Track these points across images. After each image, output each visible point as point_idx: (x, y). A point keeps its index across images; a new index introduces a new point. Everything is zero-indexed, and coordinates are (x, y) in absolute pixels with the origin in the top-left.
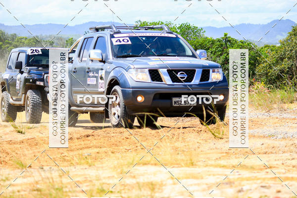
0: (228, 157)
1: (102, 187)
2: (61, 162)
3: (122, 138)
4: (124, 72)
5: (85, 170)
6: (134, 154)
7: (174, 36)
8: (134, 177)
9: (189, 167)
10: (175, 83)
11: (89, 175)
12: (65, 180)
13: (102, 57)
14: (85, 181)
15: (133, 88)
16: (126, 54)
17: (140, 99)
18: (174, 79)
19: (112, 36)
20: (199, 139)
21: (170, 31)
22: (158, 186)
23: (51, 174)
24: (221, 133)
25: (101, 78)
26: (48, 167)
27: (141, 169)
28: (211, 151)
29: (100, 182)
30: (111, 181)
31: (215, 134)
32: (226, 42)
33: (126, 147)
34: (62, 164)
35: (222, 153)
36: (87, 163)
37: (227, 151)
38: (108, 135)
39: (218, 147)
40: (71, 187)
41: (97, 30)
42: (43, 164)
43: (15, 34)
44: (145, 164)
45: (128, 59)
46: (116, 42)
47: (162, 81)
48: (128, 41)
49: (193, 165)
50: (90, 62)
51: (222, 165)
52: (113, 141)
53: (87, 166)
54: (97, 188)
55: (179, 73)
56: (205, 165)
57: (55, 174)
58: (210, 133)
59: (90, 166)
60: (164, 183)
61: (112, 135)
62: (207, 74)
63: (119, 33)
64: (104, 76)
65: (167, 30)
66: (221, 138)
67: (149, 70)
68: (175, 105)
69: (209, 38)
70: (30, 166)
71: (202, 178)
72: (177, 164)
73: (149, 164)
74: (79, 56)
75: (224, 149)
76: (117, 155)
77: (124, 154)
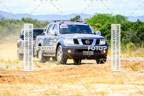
0: (139, 80)
1: (78, 94)
2: (58, 81)
3: (88, 70)
4: (63, 40)
5: (70, 85)
6: (94, 78)
7: (87, 25)
8: (94, 89)
9: (121, 84)
10: (85, 45)
11: (72, 88)
12: (61, 90)
13: (55, 33)
14: (70, 91)
15: (66, 47)
16: (65, 32)
17: (69, 51)
18: (84, 43)
19: (60, 24)
20: (125, 71)
21: (85, 23)
22: (105, 94)
23: (54, 87)
24: (136, 68)
25: (55, 42)
26: (52, 84)
27: (97, 85)
28: (132, 77)
29: (78, 91)
30: (83, 91)
31: (133, 69)
32: (139, 23)
33: (90, 74)
34: (59, 83)
35: (136, 78)
36: (71, 82)
37: (139, 77)
38: (81, 68)
39: (135, 75)
40: (63, 93)
41: (55, 21)
42: (50, 82)
43: (37, 19)
44: (99, 83)
45: (66, 34)
46: (62, 27)
47: (79, 44)
48: (67, 27)
49: (122, 84)
50: (51, 35)
51: (137, 84)
52: (84, 71)
53: (71, 84)
54: (76, 94)
55: (86, 41)
56: (128, 84)
57: (56, 87)
58: (131, 68)
59: (72, 83)
60: (108, 92)
61: (83, 68)
62: (99, 42)
63: (63, 23)
64: (56, 41)
65: (84, 22)
66: (136, 71)
67: (74, 39)
68: (84, 54)
69: (130, 21)
70: (44, 83)
71: (127, 90)
72: (115, 83)
73: (101, 83)
74: (47, 32)
75: (138, 76)
76: (86, 78)
77: (89, 78)
